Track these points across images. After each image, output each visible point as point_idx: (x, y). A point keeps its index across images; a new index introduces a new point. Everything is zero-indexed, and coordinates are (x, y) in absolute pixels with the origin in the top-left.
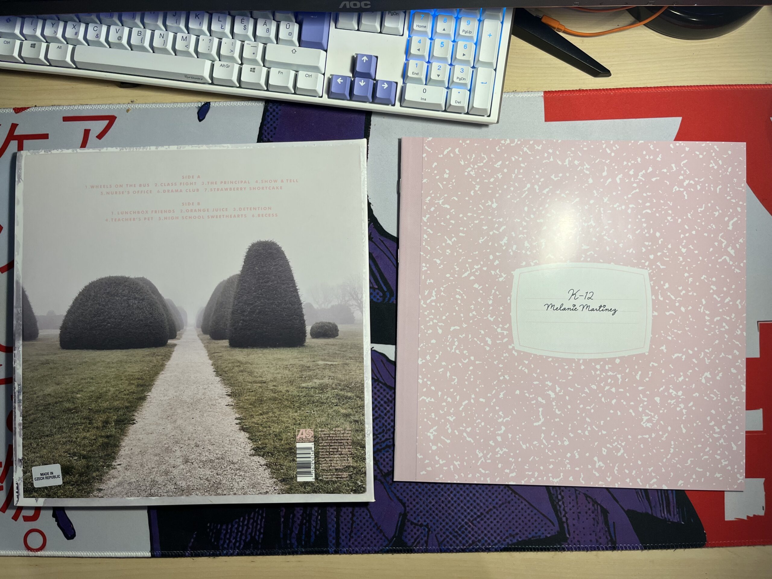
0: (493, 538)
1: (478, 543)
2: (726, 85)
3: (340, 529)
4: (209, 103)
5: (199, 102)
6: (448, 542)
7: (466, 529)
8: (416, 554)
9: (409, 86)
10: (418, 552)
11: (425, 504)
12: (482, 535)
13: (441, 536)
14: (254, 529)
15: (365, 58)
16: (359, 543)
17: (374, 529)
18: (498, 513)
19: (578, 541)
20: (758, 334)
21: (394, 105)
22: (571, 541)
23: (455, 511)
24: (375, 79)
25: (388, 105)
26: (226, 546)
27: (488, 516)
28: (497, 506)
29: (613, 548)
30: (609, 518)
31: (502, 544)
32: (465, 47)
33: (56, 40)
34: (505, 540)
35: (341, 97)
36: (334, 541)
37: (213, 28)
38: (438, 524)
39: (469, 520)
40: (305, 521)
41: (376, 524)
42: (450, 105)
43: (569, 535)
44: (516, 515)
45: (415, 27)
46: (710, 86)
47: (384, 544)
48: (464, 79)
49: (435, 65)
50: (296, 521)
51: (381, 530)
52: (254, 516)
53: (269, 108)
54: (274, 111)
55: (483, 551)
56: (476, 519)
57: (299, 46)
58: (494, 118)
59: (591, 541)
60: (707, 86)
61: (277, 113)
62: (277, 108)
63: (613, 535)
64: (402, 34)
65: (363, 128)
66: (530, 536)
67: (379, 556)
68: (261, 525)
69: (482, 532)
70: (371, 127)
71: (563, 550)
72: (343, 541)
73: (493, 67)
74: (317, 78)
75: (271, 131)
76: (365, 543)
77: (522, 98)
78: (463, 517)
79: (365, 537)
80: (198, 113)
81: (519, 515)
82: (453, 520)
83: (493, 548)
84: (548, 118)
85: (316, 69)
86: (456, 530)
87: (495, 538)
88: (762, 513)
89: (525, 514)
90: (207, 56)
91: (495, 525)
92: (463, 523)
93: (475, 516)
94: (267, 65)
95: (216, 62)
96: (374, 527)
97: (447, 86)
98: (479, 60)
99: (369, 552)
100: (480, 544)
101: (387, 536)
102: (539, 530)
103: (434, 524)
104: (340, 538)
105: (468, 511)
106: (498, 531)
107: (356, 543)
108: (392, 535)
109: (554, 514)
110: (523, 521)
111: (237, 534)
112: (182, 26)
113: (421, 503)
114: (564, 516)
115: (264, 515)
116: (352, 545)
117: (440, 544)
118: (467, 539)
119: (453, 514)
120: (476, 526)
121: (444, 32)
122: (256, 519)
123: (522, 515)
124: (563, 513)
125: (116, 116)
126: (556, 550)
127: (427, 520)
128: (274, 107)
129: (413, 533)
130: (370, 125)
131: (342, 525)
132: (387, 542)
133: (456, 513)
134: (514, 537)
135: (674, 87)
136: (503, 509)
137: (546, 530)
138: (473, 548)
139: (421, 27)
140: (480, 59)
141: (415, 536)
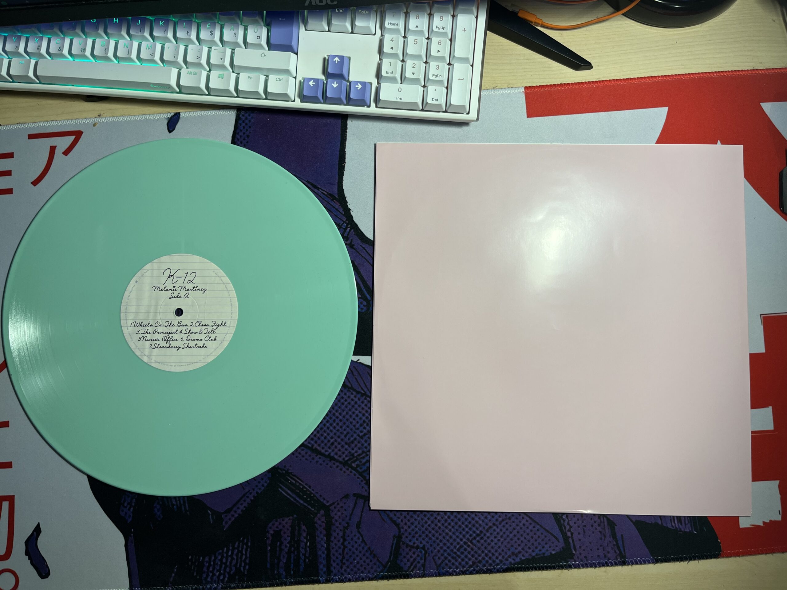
0: (494, 558)
1: (479, 564)
2: (712, 72)
3: (331, 555)
4: (179, 113)
5: (168, 112)
6: (446, 564)
7: (465, 549)
8: (413, 579)
9: (383, 85)
10: (415, 576)
11: (421, 524)
12: (483, 555)
13: (439, 558)
14: (239, 560)
15: (337, 59)
16: (352, 570)
17: (368, 554)
19: (585, 557)
20: (761, 328)
21: (369, 106)
22: (578, 558)
23: (453, 530)
24: (348, 81)
25: (363, 106)
26: (209, 579)
28: (497, 523)
29: (623, 563)
30: (616, 531)
31: (504, 564)
32: (440, 43)
33: (18, 54)
34: (507, 560)
35: (314, 100)
36: (325, 569)
37: (179, 35)
38: (435, 545)
39: (468, 539)
40: (293, 548)
41: (369, 548)
42: (427, 103)
43: (576, 551)
44: (518, 532)
45: (387, 25)
46: (696, 73)
47: (379, 570)
48: (440, 76)
49: (409, 63)
50: (283, 550)
51: (374, 554)
52: (239, 546)
53: (241, 116)
54: (246, 118)
55: (485, 572)
56: (475, 538)
57: (269, 50)
58: (473, 115)
59: (599, 556)
60: (692, 74)
61: (250, 121)
62: (249, 115)
63: (622, 549)
64: (374, 33)
65: (339, 131)
66: (534, 554)
67: (374, 583)
68: (246, 555)
69: (483, 552)
70: (348, 131)
71: (569, 567)
72: (335, 568)
73: (468, 62)
74: (288, 81)
75: (244, 139)
76: (359, 569)
77: (503, 94)
78: (461, 536)
79: (358, 563)
80: (168, 124)
81: (521, 532)
82: (451, 541)
83: (495, 568)
84: (530, 114)
85: (287, 72)
86: (455, 550)
87: (497, 558)
88: (779, 518)
89: (528, 531)
90: (173, 63)
91: (496, 544)
92: (462, 543)
93: (474, 535)
94: (236, 71)
95: (182, 70)
96: (367, 551)
97: (423, 84)
98: (454, 56)
99: (363, 580)
100: (480, 565)
101: (380, 560)
102: (543, 547)
103: (431, 545)
104: (331, 565)
105: (467, 529)
106: (500, 551)
107: (349, 570)
108: (386, 561)
109: (558, 529)
110: (525, 538)
111: (221, 566)
112: (147, 34)
113: (416, 523)
114: (569, 530)
115: (249, 544)
116: (344, 572)
117: (438, 567)
118: (466, 560)
119: (450, 534)
120: (475, 546)
121: (417, 29)
122: (240, 549)
123: (524, 532)
124: (568, 527)
125: (82, 130)
126: (562, 567)
127: (423, 541)
128: (247, 115)
129: (408, 557)
130: (347, 128)
131: (333, 551)
132: (381, 568)
133: (453, 533)
134: (517, 556)
135: (659, 76)
136: (504, 526)
137: (550, 547)
138: (474, 570)
139: (393, 24)
140: (456, 55)
141: (412, 560)
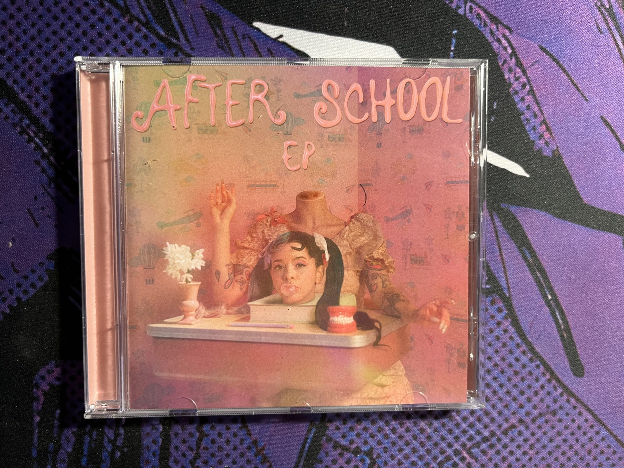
18: (527, 434)
27: (506, 440)
